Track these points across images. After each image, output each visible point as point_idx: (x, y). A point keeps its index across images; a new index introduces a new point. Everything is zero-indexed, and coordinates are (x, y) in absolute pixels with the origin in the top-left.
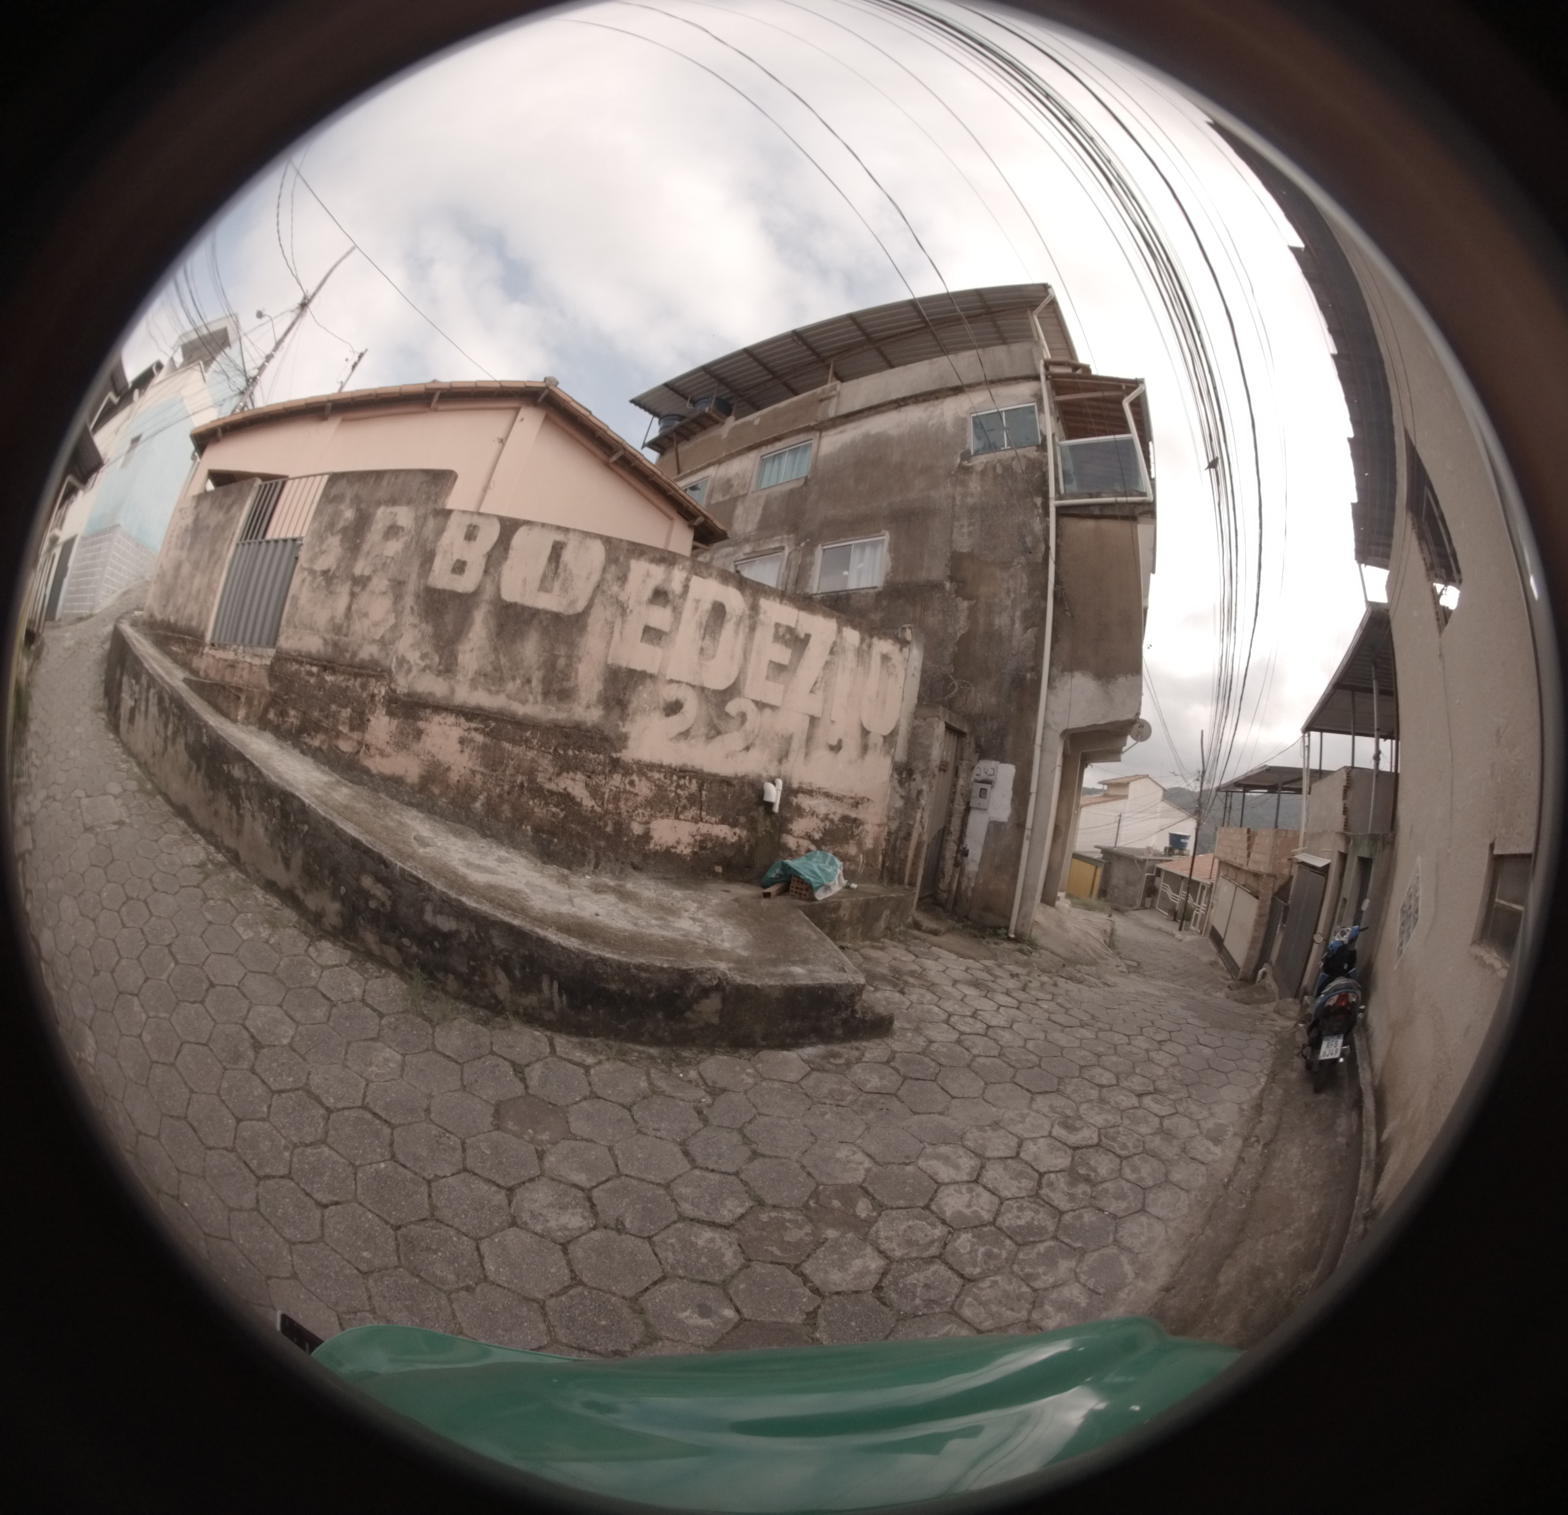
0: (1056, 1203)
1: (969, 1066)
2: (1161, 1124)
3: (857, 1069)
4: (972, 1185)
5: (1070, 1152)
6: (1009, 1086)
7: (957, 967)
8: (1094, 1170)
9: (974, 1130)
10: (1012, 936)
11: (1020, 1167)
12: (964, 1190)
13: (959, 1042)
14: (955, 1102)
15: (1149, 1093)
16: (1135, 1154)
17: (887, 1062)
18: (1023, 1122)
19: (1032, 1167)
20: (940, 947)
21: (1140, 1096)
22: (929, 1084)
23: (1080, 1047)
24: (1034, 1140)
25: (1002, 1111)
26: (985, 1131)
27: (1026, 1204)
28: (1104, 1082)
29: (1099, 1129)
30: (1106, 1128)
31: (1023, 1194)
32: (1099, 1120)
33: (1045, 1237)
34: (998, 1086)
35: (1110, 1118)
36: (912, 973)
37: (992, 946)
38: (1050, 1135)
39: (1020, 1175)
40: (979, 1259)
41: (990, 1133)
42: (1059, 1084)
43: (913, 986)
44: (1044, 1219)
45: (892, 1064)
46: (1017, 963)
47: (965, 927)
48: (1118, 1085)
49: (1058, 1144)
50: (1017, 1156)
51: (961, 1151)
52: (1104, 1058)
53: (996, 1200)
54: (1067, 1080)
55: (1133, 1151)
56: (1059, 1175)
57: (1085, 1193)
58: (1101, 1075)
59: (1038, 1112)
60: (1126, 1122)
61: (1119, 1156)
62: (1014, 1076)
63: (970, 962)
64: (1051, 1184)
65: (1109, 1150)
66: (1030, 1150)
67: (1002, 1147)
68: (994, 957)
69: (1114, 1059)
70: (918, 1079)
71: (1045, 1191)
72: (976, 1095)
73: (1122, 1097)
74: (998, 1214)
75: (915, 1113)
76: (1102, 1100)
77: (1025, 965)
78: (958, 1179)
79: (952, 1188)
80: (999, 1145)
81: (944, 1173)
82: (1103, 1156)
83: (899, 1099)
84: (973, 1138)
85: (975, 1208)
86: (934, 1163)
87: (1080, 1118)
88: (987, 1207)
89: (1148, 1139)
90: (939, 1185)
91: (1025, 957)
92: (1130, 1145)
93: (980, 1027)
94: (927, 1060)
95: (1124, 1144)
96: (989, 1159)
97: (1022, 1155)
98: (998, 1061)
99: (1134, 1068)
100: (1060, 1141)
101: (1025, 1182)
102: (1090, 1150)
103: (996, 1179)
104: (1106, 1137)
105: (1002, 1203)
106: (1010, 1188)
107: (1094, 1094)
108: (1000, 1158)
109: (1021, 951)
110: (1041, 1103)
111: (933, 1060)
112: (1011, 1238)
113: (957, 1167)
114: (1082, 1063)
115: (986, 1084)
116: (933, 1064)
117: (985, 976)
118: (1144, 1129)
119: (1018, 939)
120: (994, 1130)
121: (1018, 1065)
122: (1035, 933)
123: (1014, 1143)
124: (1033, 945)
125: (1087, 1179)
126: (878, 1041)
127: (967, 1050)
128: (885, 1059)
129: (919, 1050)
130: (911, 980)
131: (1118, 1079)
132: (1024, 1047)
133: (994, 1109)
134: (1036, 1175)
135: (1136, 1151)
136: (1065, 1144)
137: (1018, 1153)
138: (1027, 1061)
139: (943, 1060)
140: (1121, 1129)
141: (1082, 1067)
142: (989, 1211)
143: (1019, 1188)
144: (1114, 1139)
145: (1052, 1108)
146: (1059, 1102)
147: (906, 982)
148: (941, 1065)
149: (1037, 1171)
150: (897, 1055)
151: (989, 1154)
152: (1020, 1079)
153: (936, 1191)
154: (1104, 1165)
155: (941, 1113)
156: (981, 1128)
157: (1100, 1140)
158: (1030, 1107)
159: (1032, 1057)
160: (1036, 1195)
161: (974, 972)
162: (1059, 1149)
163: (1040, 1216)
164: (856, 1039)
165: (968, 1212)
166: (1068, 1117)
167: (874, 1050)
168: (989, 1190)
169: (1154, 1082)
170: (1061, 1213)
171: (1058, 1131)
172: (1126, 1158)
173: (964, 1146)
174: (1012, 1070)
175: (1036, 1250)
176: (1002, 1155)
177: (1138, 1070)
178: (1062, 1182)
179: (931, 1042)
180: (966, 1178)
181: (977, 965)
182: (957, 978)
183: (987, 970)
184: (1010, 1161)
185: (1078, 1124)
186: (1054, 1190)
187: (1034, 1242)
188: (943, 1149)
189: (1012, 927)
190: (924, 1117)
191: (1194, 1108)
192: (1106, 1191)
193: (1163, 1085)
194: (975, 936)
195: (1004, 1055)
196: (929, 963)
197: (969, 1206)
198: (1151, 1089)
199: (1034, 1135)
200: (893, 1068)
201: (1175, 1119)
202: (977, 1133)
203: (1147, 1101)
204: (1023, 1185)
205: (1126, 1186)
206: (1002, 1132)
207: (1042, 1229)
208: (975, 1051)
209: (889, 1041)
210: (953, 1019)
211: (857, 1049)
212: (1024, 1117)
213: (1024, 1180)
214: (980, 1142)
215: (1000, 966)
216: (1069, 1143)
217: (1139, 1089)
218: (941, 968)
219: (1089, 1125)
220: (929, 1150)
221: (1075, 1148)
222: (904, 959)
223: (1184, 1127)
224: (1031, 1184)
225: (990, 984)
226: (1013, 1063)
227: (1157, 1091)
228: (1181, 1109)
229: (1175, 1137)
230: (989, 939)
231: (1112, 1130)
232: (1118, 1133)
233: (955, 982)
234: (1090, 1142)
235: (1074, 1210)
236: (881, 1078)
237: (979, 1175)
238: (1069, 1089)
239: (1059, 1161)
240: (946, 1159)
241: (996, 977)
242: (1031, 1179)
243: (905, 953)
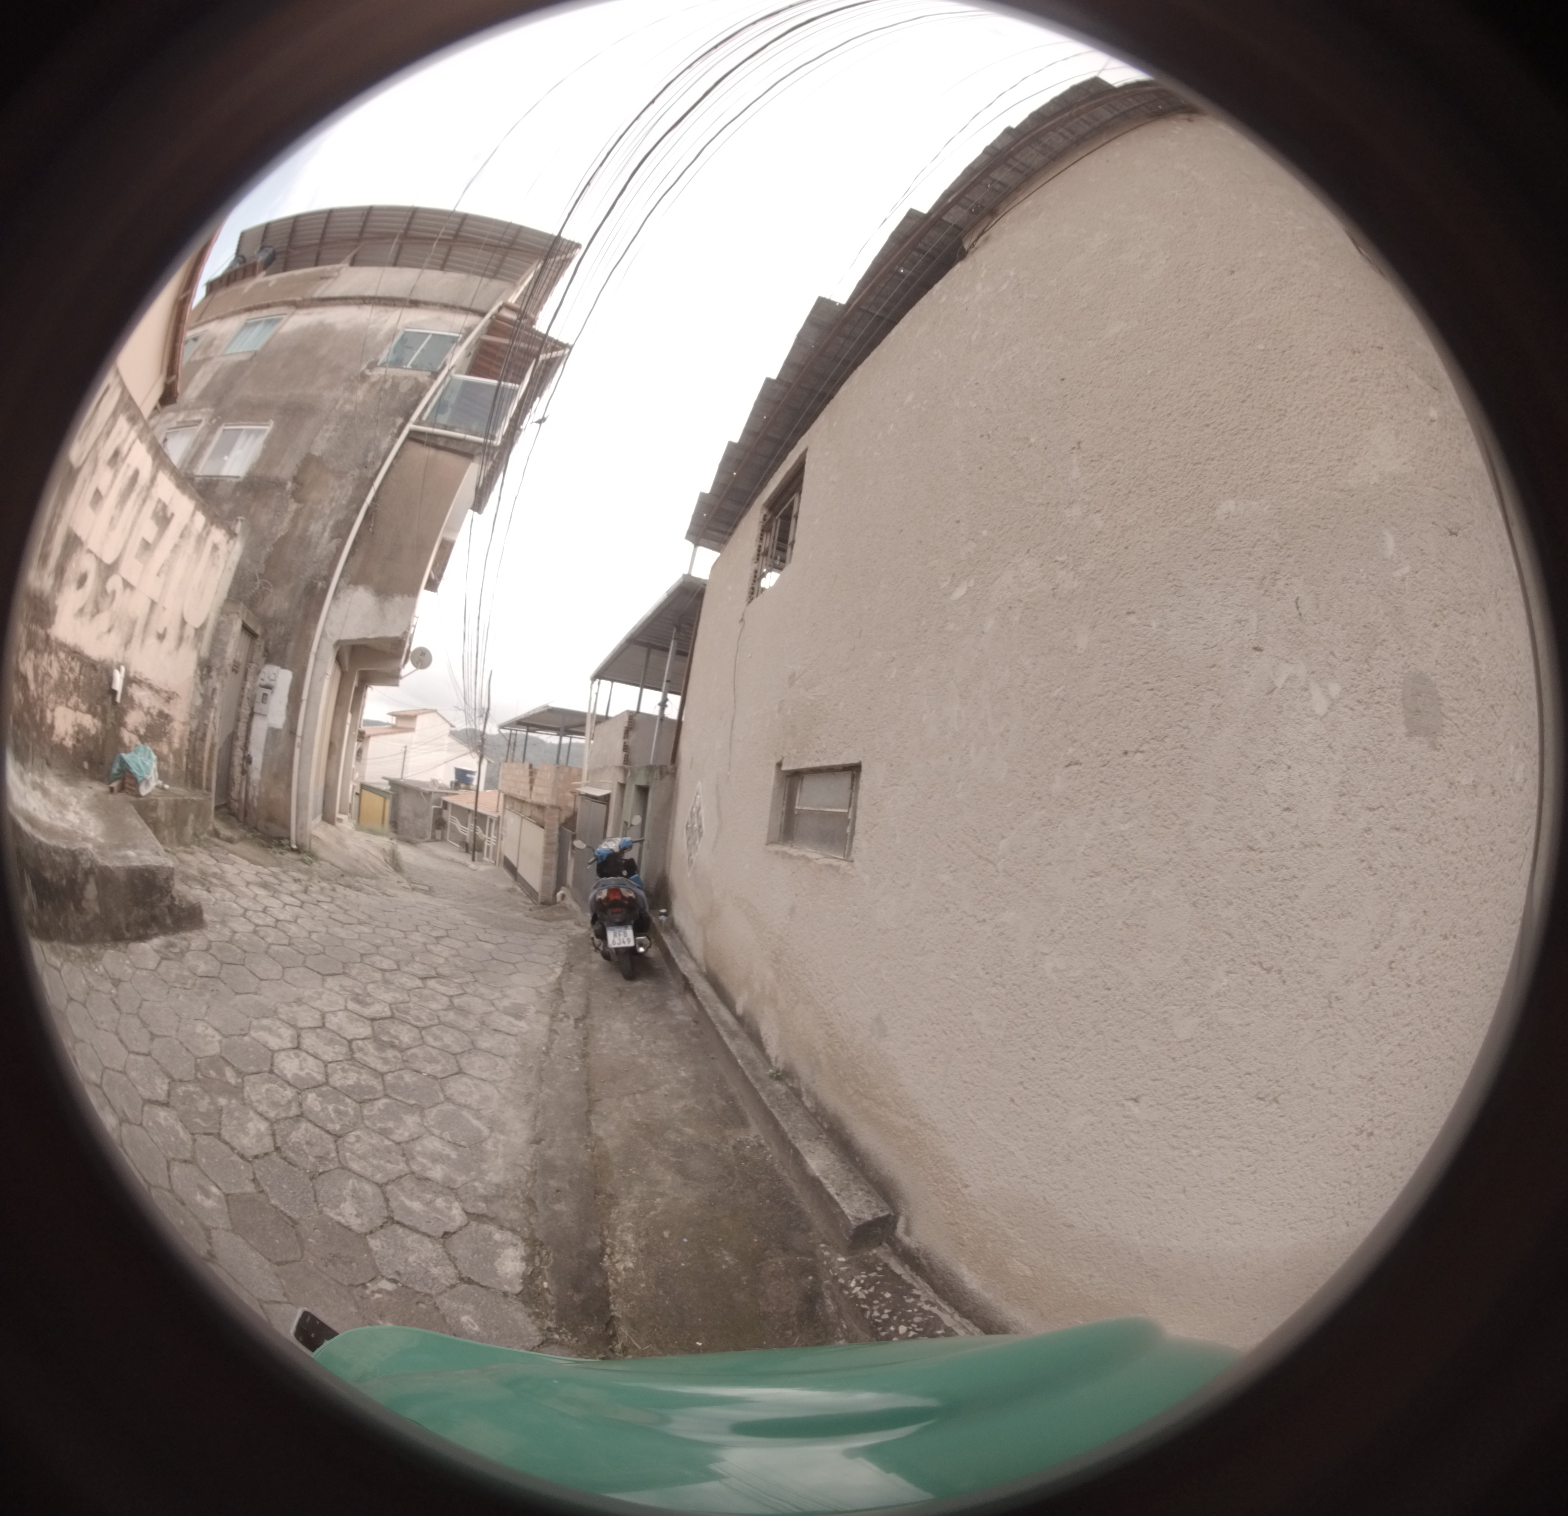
0: (372, 1065)
1: (266, 953)
2: (451, 1001)
3: (189, 956)
4: (296, 1051)
5: (368, 1022)
6: (302, 970)
7: (249, 871)
8: (397, 1038)
9: (283, 1006)
10: (294, 847)
11: (329, 1035)
12: (293, 1056)
13: (255, 932)
14: (263, 983)
15: (432, 977)
16: (432, 1026)
17: (207, 950)
18: (320, 999)
19: (339, 1035)
20: (235, 854)
21: (423, 979)
22: (240, 968)
23: (359, 939)
24: (334, 1012)
25: (301, 990)
26: (292, 1006)
27: (347, 1067)
28: (385, 966)
29: (390, 1005)
30: (395, 1004)
31: (341, 1058)
32: (388, 997)
33: (377, 1096)
34: (293, 970)
35: (397, 995)
36: (215, 875)
37: (278, 855)
38: (346, 1009)
39: (331, 1042)
40: (333, 1115)
41: (296, 1008)
42: (344, 968)
43: (216, 885)
44: (366, 1078)
45: (211, 951)
46: (299, 870)
47: (254, 837)
48: (399, 969)
49: (354, 1016)
50: (323, 1026)
51: (278, 1023)
52: (382, 948)
53: (322, 1064)
54: (350, 965)
55: (429, 1023)
56: (366, 1042)
57: (395, 1057)
58: (381, 962)
59: (331, 990)
60: (415, 999)
61: (417, 1027)
62: (304, 962)
63: (260, 868)
64: (361, 1050)
65: (404, 1022)
66: (333, 1021)
67: (309, 1019)
68: (279, 865)
69: (393, 949)
70: (231, 964)
71: (358, 1055)
72: (278, 977)
73: (405, 979)
74: (327, 1076)
75: (237, 993)
76: (386, 982)
77: (307, 872)
78: (284, 1046)
79: (283, 1054)
80: (306, 1018)
81: (274, 1042)
82: (401, 1027)
83: (223, 981)
84: (283, 1010)
85: (307, 1071)
86: (261, 1033)
87: (369, 995)
88: (316, 1069)
89: (441, 1013)
90: (273, 1052)
91: (307, 866)
92: (424, 1017)
93: (270, 921)
94: (234, 947)
95: (418, 1017)
96: (302, 1029)
97: (327, 1025)
98: (289, 949)
99: (413, 956)
100: (357, 1014)
101: (338, 1048)
102: (387, 1021)
103: (313, 1045)
104: (397, 1010)
105: (326, 1066)
106: (329, 1053)
107: (378, 976)
108: (310, 1028)
109: (303, 861)
110: (331, 982)
111: (239, 948)
112: (349, 1097)
113: (280, 1036)
114: (362, 951)
115: (284, 968)
116: (239, 951)
117: (272, 880)
118: (434, 1006)
119: (298, 851)
120: (299, 1005)
121: (306, 952)
122: (314, 845)
123: (317, 1015)
124: (313, 856)
125: (392, 1046)
126: (197, 932)
127: (262, 938)
128: (205, 948)
129: (227, 939)
130: (214, 881)
131: (398, 966)
132: (309, 937)
133: (294, 989)
134: (345, 1042)
135: (431, 1023)
136: (361, 1016)
137: (324, 1024)
138: (313, 949)
139: (246, 947)
140: (411, 1005)
141: (362, 955)
142: (319, 1073)
143: (335, 1053)
144: (407, 1013)
145: (343, 987)
146: (347, 982)
147: (211, 883)
148: (245, 952)
149: (345, 1038)
150: (213, 944)
151: (301, 1024)
152: (309, 963)
153: (272, 1057)
154: (406, 1036)
155: (256, 993)
156: (288, 1004)
157: (393, 1013)
158: (323, 986)
159: (316, 946)
160: (352, 1059)
161: (263, 876)
162: (357, 1020)
163: (364, 1077)
164: (184, 929)
165: (302, 1074)
166: (358, 994)
167: (196, 939)
168: (312, 1055)
169: (435, 968)
170: (382, 1075)
171: (352, 1005)
172: (424, 1028)
173: (280, 1019)
174: (302, 956)
175: (376, 1107)
176: (312, 1025)
177: (417, 959)
178: (370, 1047)
179: (235, 932)
180: (290, 1045)
181: (266, 871)
182: (249, 880)
183: (274, 875)
184: (319, 1030)
185: (368, 1000)
186: (366, 1054)
187: (370, 1100)
188: (265, 1022)
189: (293, 838)
190: (244, 997)
191: (483, 990)
192: (415, 1056)
193: (445, 971)
194: (263, 846)
195: (293, 944)
196: (227, 867)
197: (302, 1069)
198: (433, 973)
199: (332, 1009)
200: (212, 955)
201: (465, 999)
202: (287, 1008)
203: (432, 983)
204: (337, 1050)
205: (434, 1052)
206: (305, 1007)
207: (372, 1089)
208: (269, 940)
209: (205, 931)
210: (249, 914)
211: (185, 939)
212: (320, 995)
213: (336, 1046)
214: (291, 1015)
215: (284, 872)
216: (365, 1015)
217: (422, 973)
218: (236, 871)
219: (380, 1001)
220: (255, 1023)
221: (373, 1020)
222: (208, 863)
223: (479, 1006)
224: (345, 1050)
225: (277, 887)
226: (302, 951)
227: (439, 976)
228: (469, 990)
229: (469, 1013)
230: (275, 849)
231: (402, 1006)
232: (409, 1008)
233: (248, 884)
234: (384, 1015)
235: (393, 1072)
236: (206, 963)
237: (299, 1043)
238: (354, 972)
239: (361, 1030)
240: (269, 1030)
241: (281, 881)
242: (342, 1045)
243: (208, 857)
